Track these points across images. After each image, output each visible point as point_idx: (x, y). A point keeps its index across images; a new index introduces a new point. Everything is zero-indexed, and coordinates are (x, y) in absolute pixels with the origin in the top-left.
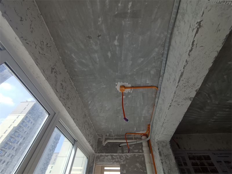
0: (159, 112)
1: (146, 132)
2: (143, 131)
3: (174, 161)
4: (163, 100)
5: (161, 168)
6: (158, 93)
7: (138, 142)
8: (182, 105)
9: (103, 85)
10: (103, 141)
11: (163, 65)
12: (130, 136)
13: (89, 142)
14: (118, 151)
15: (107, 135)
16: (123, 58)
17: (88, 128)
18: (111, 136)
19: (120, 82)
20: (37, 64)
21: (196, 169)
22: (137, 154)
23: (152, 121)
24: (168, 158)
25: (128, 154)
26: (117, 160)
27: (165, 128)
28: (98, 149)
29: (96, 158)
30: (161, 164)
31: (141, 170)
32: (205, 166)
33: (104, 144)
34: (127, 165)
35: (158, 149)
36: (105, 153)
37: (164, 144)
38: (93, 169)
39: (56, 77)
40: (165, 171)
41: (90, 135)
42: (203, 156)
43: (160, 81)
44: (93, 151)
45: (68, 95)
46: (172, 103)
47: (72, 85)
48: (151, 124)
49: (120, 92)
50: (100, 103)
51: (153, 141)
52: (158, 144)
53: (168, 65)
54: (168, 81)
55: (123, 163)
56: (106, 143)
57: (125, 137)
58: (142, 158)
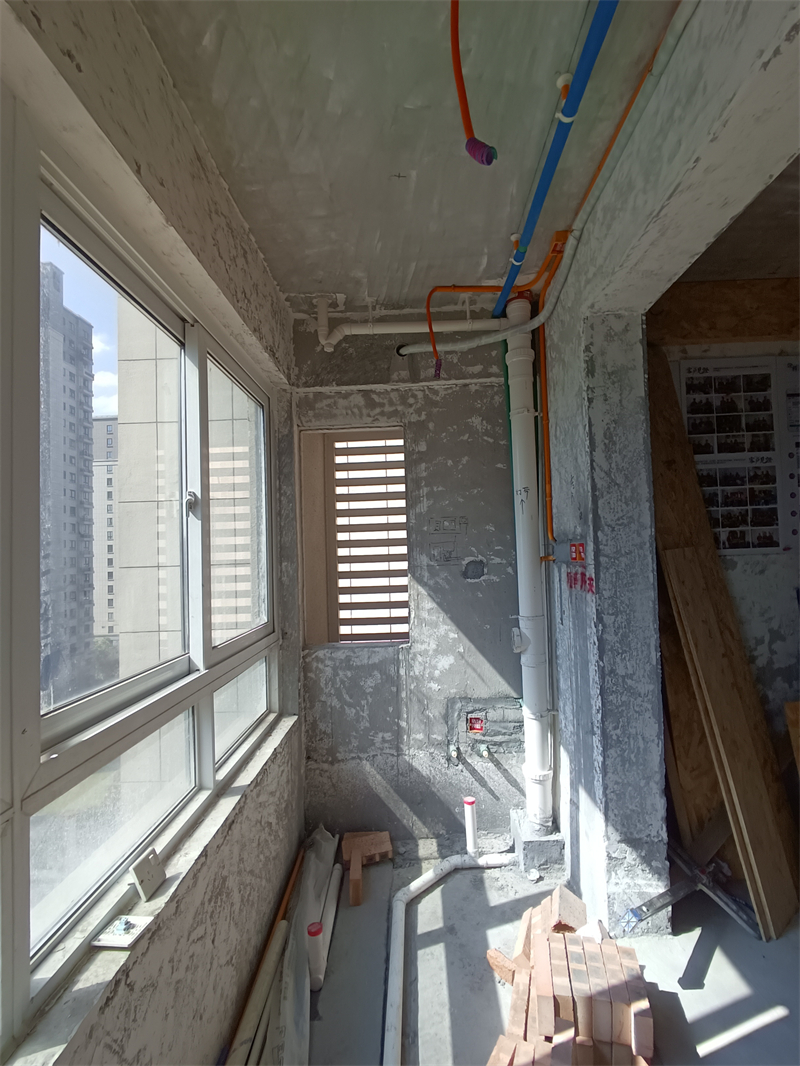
1: (532, 277)
3: (641, 390)
5: (578, 419)
10: (323, 331)
13: (256, 330)
14: (396, 374)
18: (355, 309)
21: (697, 422)
23: (592, 201)
24: (618, 381)
25: (436, 384)
26: (388, 409)
27: (663, 231)
28: (300, 370)
31: (485, 438)
34: (431, 425)
35: (587, 349)
36: (338, 385)
38: (291, 443)
40: (593, 428)
41: (254, 295)
42: (744, 376)
44: (282, 377)
48: (575, 224)
51: (567, 318)
52: (592, 327)
55: (414, 418)
58: (496, 398)
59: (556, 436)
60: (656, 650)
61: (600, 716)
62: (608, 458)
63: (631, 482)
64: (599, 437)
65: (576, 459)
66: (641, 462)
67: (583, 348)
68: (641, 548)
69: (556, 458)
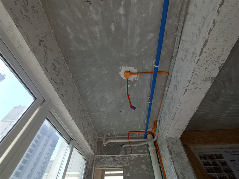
0: (170, 102)
1: (151, 130)
3: (186, 159)
4: (176, 86)
5: (172, 167)
6: (168, 80)
8: (200, 88)
9: (105, 70)
10: (104, 141)
11: (177, 42)
12: (133, 135)
13: (88, 141)
14: (121, 152)
15: (107, 135)
16: (129, 33)
17: (86, 124)
18: (112, 136)
19: (125, 66)
20: (18, 26)
21: (208, 169)
22: (142, 155)
23: (160, 116)
24: (179, 156)
25: (131, 155)
26: (119, 162)
27: (176, 121)
28: (98, 150)
29: (95, 160)
30: (172, 163)
31: (147, 172)
32: (217, 165)
33: (105, 144)
34: (131, 167)
35: (168, 147)
36: (106, 155)
37: (174, 141)
38: (92, 172)
39: (46, 52)
40: (177, 171)
41: (89, 133)
42: (214, 154)
43: (172, 64)
44: (93, 152)
45: (62, 80)
46: (189, 86)
47: (67, 70)
48: (158, 119)
49: (124, 79)
50: (101, 95)
51: (161, 139)
52: (167, 141)
53: (183, 41)
54: (183, 60)
55: (126, 165)
56: (106, 143)
57: (128, 136)
58: (148, 159)
59: (167, 173)
67: (167, 146)
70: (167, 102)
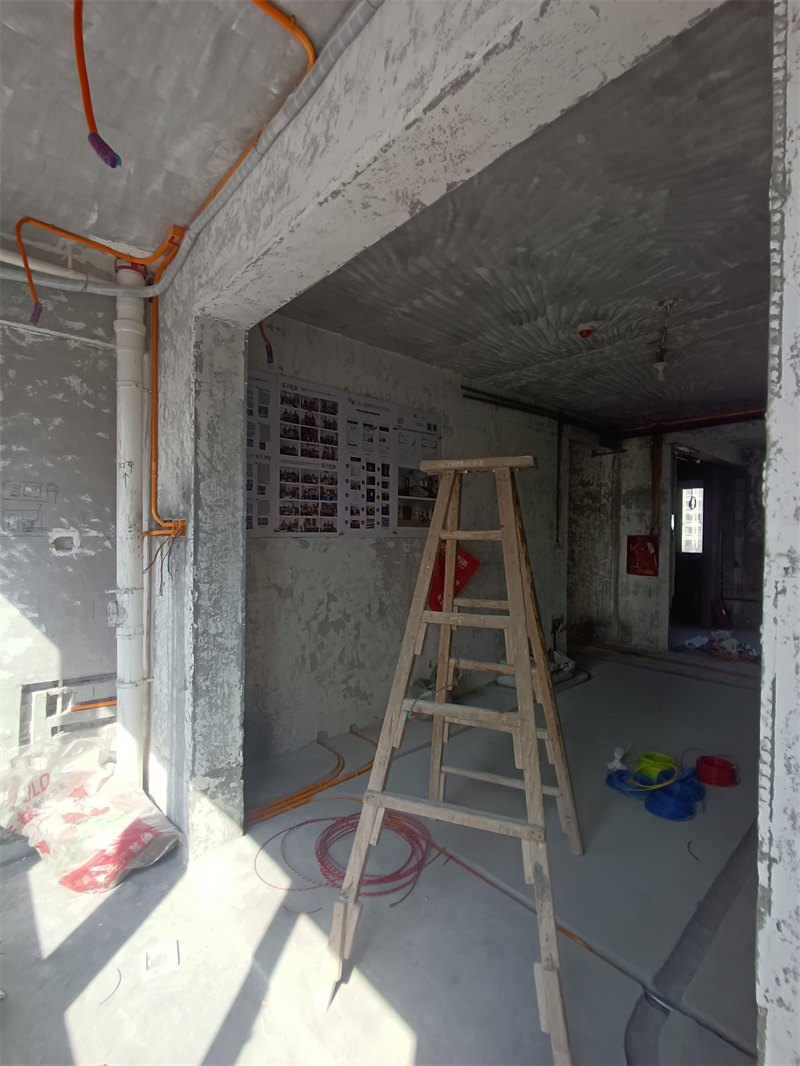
0: (267, 193)
1: (147, 255)
2: (135, 243)
4: (314, 143)
5: (186, 406)
6: (302, 90)
7: (91, 289)
8: (375, 213)
12: (44, 241)
21: (288, 428)
22: (74, 341)
23: (208, 217)
24: (223, 382)
27: (261, 276)
30: (193, 393)
34: (11, 373)
35: (197, 345)
37: (225, 334)
40: (198, 419)
42: (322, 400)
46: (348, 187)
48: (192, 226)
51: (181, 309)
52: (202, 326)
57: (15, 239)
58: (101, 362)
59: (164, 417)
60: (242, 612)
61: (192, 671)
62: (211, 447)
63: (229, 470)
64: (203, 427)
65: (182, 443)
66: (238, 455)
67: (193, 343)
68: (235, 527)
69: (164, 438)
70: (259, 182)
